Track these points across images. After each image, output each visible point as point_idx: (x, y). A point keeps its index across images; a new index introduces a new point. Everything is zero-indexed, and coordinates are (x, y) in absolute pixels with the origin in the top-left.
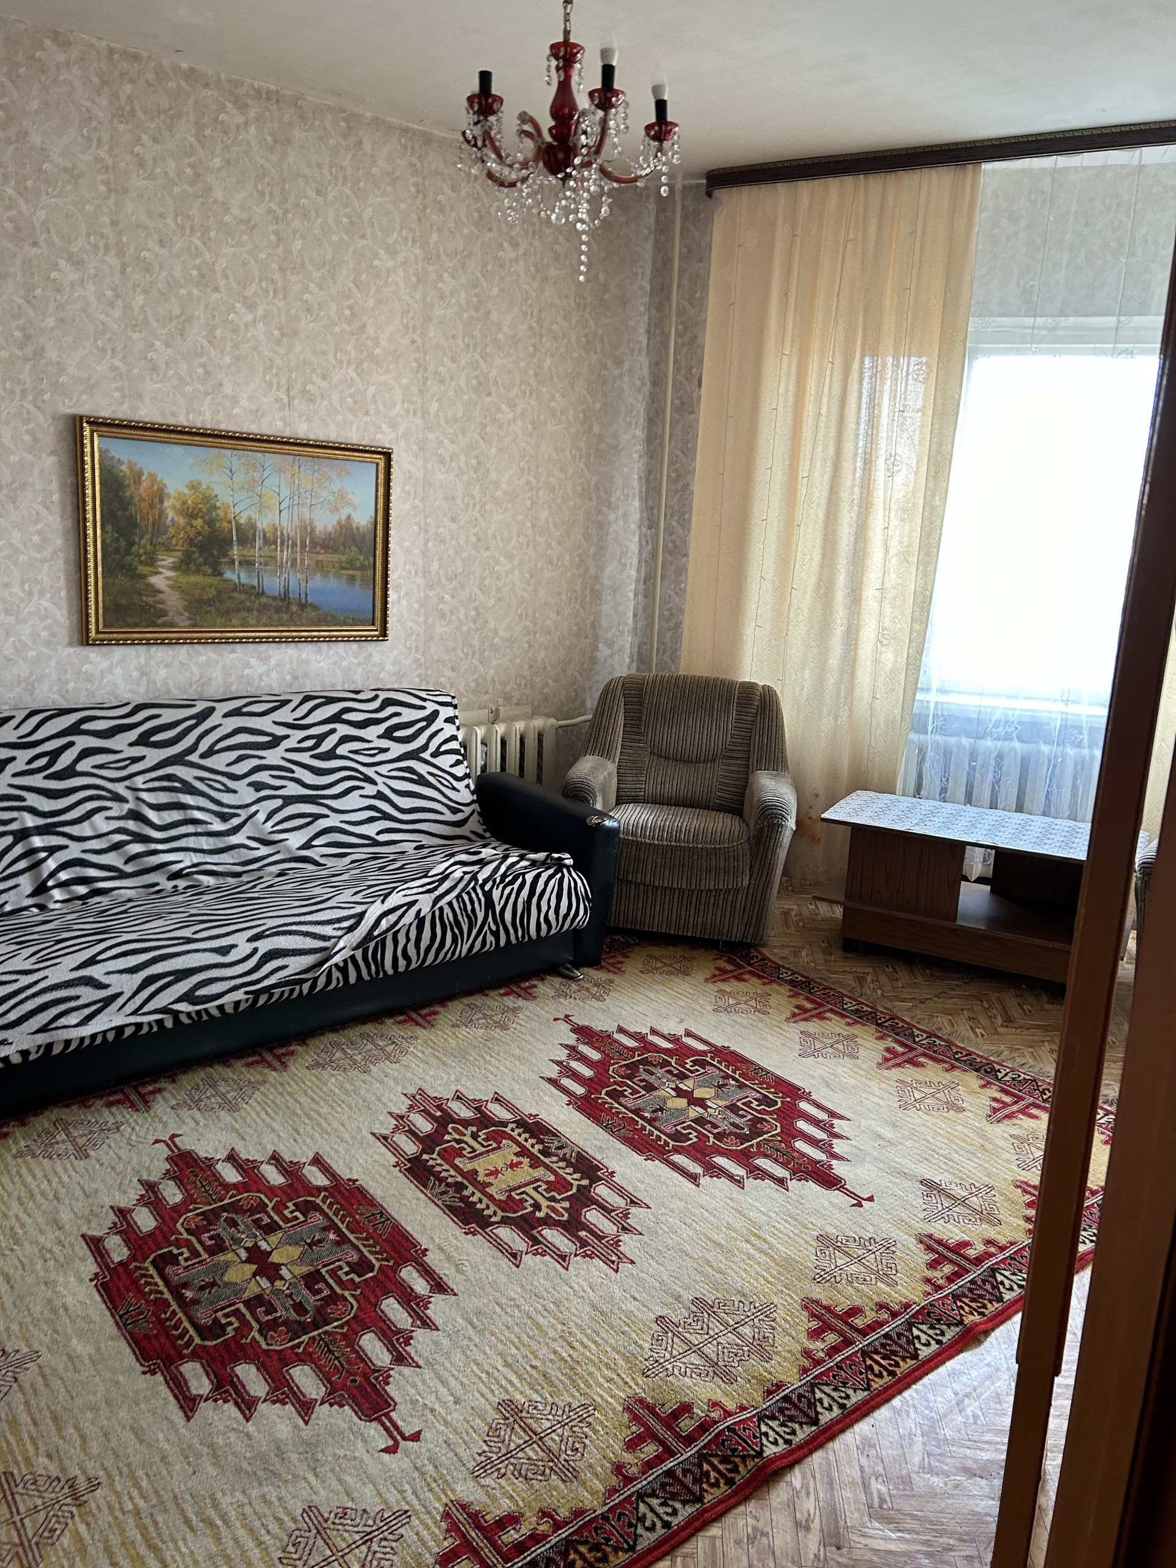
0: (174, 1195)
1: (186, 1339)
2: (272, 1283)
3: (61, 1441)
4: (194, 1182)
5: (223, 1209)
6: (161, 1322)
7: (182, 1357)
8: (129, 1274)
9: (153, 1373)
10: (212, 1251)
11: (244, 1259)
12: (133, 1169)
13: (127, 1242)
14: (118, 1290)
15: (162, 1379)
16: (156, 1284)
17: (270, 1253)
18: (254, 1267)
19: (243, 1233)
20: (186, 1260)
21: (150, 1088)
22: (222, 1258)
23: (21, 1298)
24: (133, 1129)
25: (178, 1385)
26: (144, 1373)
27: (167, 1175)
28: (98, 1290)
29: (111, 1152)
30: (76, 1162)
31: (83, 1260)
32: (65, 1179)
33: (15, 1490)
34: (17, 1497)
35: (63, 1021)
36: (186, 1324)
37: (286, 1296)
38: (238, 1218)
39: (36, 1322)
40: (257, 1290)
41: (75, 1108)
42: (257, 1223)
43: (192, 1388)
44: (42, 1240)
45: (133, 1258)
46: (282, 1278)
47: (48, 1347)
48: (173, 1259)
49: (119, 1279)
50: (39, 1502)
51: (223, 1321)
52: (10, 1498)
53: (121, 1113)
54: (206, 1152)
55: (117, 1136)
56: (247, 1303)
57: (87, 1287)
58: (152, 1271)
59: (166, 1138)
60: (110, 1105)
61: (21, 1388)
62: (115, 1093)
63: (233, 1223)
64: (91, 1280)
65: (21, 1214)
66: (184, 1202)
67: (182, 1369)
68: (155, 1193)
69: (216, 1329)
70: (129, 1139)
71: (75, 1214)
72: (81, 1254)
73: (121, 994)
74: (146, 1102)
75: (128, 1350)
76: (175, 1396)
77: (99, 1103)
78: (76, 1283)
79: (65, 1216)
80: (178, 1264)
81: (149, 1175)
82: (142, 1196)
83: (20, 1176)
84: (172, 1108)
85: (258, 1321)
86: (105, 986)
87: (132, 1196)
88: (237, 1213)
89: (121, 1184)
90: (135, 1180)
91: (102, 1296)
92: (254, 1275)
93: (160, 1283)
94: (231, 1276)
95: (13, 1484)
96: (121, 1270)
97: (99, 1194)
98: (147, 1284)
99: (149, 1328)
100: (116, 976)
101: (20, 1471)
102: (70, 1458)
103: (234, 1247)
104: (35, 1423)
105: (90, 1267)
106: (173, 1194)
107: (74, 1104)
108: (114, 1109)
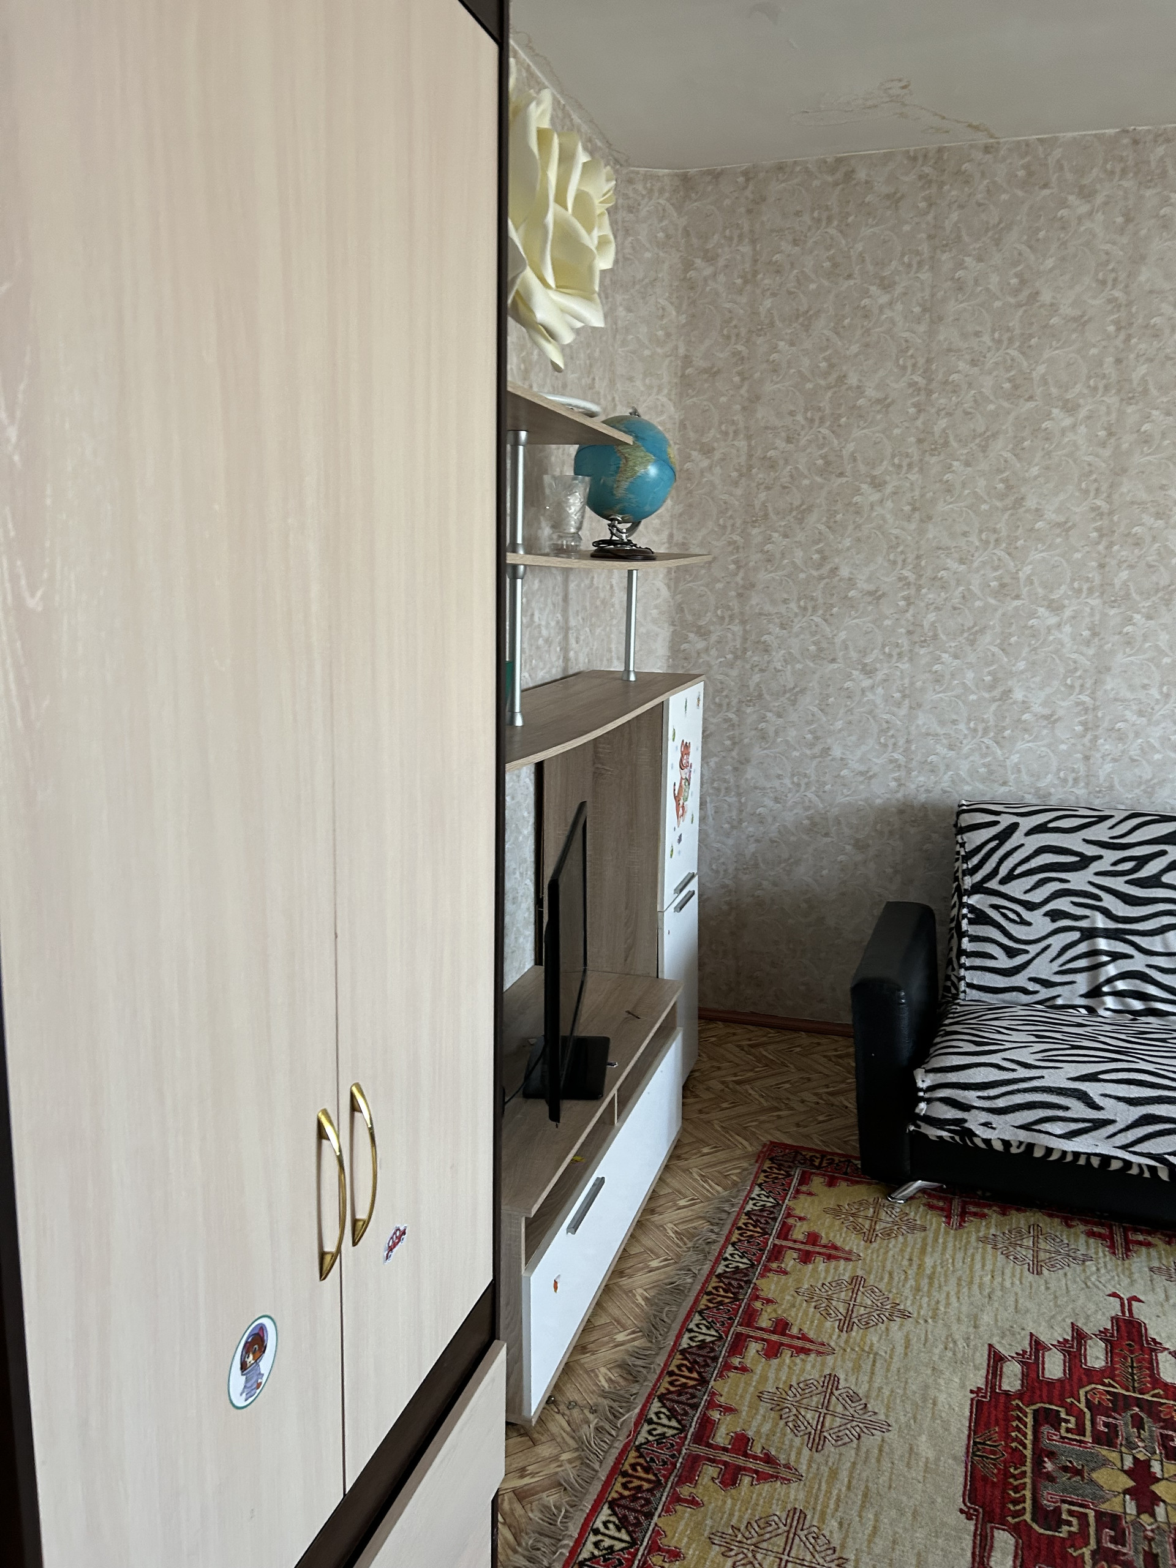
0: (1097, 1358)
1: (1018, 1508)
2: (1139, 1513)
3: (858, 1519)
4: (1125, 1358)
5: (1139, 1403)
6: (1007, 1474)
7: (1004, 1522)
8: (1008, 1408)
9: (969, 1518)
10: (1098, 1439)
11: (1126, 1468)
12: (1073, 1310)
13: (1024, 1376)
14: (989, 1416)
15: (972, 1528)
16: (1025, 1435)
17: (1158, 1480)
18: (1132, 1484)
19: (1143, 1441)
20: (1068, 1430)
21: (1141, 1238)
22: (1104, 1452)
23: (907, 1370)
24: (1098, 1270)
25: (983, 1548)
26: (962, 1511)
27: (1103, 1335)
28: (972, 1405)
29: (1064, 1281)
30: (1026, 1273)
31: (977, 1368)
32: (1008, 1284)
33: (799, 1532)
34: (797, 1539)
35: (1047, 1127)
36: (1028, 1493)
37: (1146, 1537)
38: (1148, 1422)
39: (905, 1398)
40: (1118, 1510)
41: (1057, 1221)
42: (1165, 1440)
43: (992, 1559)
44: (955, 1327)
45: (1020, 1395)
46: (1153, 1515)
47: (900, 1428)
48: (1055, 1421)
49: (996, 1407)
50: (808, 1557)
51: (1064, 1516)
52: (791, 1535)
53: (1096, 1248)
54: (1158, 1333)
55: (1079, 1269)
56: (1099, 1515)
57: (965, 1396)
58: (1029, 1420)
59: (1125, 1297)
60: (1091, 1234)
61: (858, 1448)
62: (1102, 1225)
63: (1138, 1424)
64: (972, 1392)
65: (952, 1293)
66: (1102, 1371)
67: (996, 1533)
68: (1079, 1345)
69: (1052, 1519)
70: (1088, 1278)
71: (996, 1320)
72: (977, 1362)
73: (1112, 1122)
74: (1128, 1250)
75: (962, 1480)
76: (973, 1554)
77: (1082, 1228)
78: (956, 1385)
79: (986, 1318)
80: (1058, 1429)
81: (1085, 1324)
82: (1066, 1340)
83: (973, 1260)
84: (1151, 1269)
85: (1099, 1541)
86: (1098, 1108)
87: (1056, 1335)
88: (1150, 1416)
89: (1053, 1317)
90: (1069, 1321)
91: (971, 1412)
92: (1126, 1491)
93: (1030, 1436)
94: (1101, 1476)
95: (800, 1526)
96: (1002, 1400)
97: (1028, 1315)
98: (1018, 1429)
99: (992, 1471)
100: (1113, 1101)
101: (812, 1520)
102: (854, 1539)
103: (1124, 1449)
104: (849, 1488)
105: (978, 1379)
106: (1096, 1356)
107: (1058, 1217)
108: (1092, 1241)
